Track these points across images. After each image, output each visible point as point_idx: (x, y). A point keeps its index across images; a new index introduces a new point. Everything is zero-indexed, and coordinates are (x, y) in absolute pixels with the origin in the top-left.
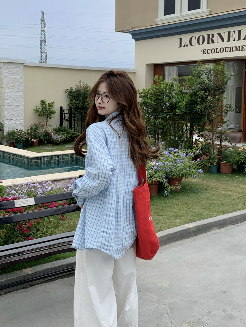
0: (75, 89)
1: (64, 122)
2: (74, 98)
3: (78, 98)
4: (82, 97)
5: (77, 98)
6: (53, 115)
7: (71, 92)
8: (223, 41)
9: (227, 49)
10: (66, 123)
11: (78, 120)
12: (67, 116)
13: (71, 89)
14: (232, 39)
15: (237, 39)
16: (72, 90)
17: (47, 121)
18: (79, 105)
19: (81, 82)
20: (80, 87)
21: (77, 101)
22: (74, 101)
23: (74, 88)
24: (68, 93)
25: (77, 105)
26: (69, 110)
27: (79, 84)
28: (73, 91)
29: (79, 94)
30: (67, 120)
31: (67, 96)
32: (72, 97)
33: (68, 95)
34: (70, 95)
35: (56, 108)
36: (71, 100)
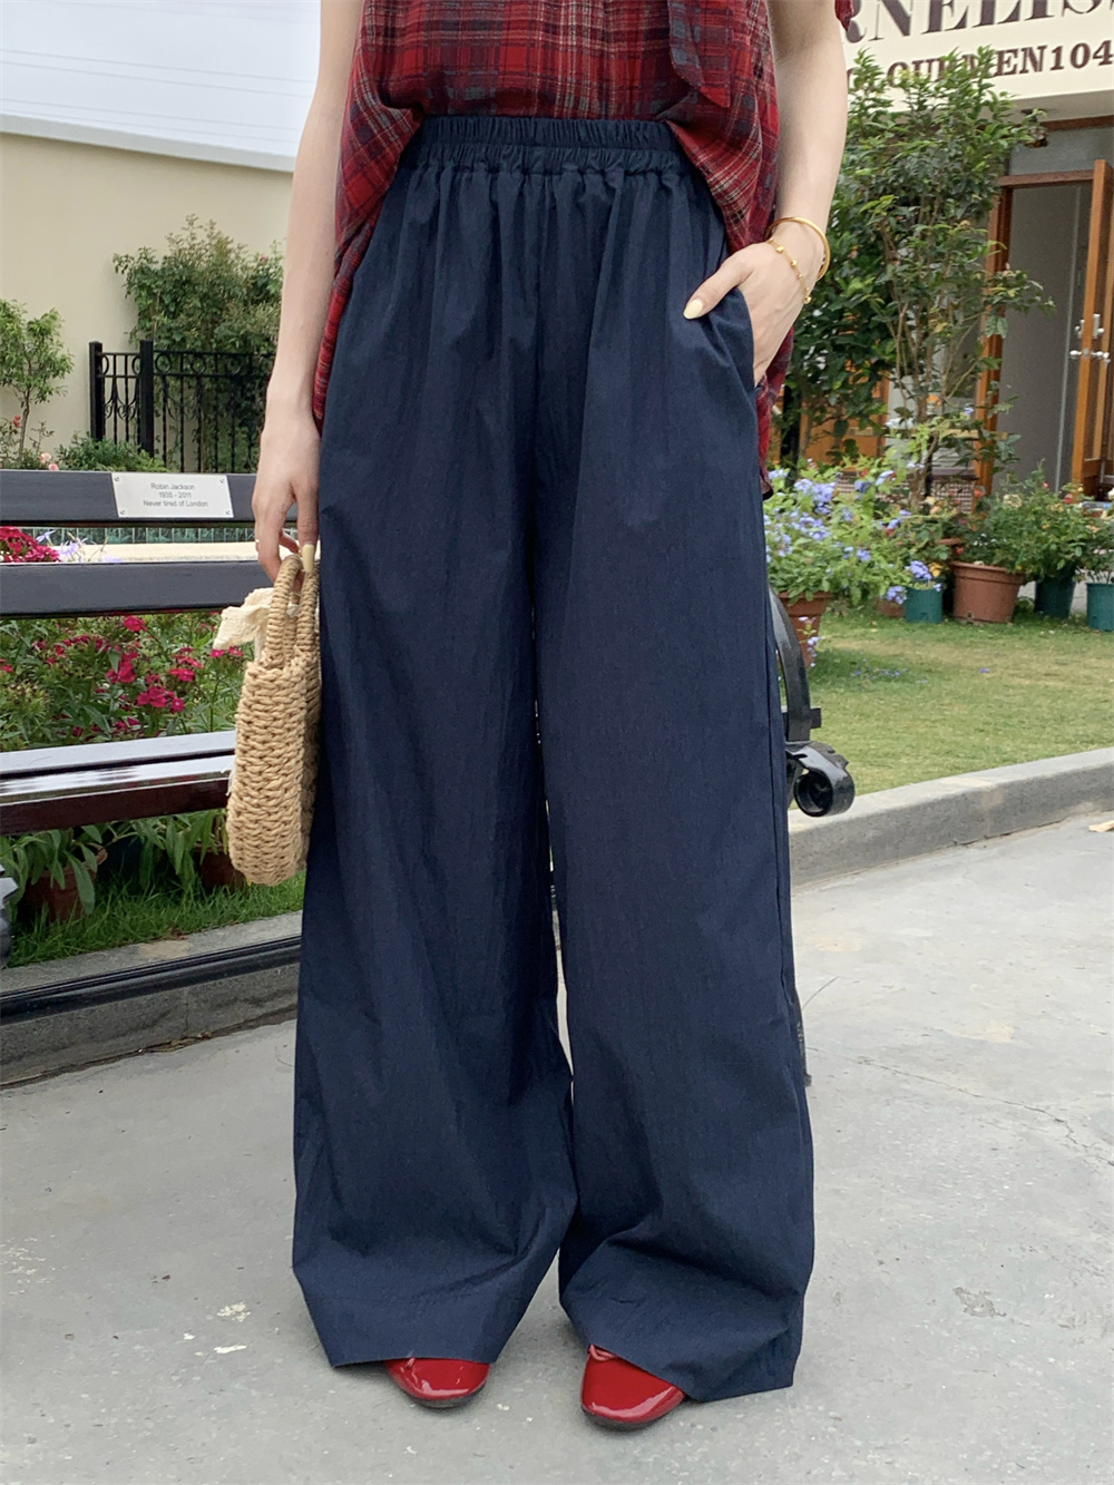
0: (161, 261)
1: (109, 423)
2: (162, 301)
3: (177, 304)
4: (204, 298)
5: (174, 300)
6: (53, 382)
7: (143, 271)
8: (905, 28)
9: (924, 67)
10: (121, 423)
11: (182, 412)
12: (127, 390)
13: (145, 255)
14: (949, 19)
15: (975, 17)
16: (150, 261)
17: (27, 411)
18: (183, 340)
19: (196, 224)
20: (192, 247)
21: (174, 316)
22: (161, 318)
23: (161, 252)
24: (130, 275)
25: (178, 339)
26: (137, 357)
27: (186, 235)
28: (154, 267)
29: (184, 284)
30: (127, 408)
31: (125, 290)
32: (151, 294)
33: (130, 284)
34: (142, 287)
35: (72, 346)
36: (144, 315)
